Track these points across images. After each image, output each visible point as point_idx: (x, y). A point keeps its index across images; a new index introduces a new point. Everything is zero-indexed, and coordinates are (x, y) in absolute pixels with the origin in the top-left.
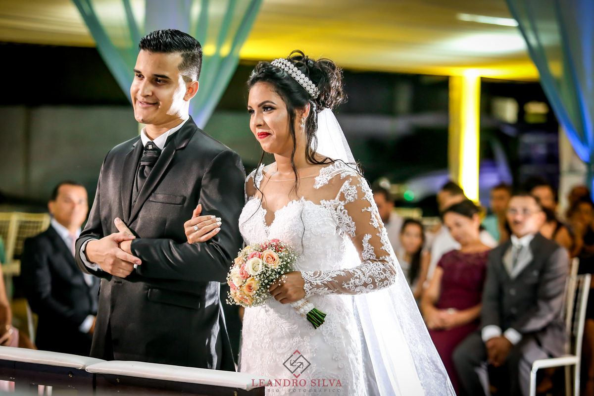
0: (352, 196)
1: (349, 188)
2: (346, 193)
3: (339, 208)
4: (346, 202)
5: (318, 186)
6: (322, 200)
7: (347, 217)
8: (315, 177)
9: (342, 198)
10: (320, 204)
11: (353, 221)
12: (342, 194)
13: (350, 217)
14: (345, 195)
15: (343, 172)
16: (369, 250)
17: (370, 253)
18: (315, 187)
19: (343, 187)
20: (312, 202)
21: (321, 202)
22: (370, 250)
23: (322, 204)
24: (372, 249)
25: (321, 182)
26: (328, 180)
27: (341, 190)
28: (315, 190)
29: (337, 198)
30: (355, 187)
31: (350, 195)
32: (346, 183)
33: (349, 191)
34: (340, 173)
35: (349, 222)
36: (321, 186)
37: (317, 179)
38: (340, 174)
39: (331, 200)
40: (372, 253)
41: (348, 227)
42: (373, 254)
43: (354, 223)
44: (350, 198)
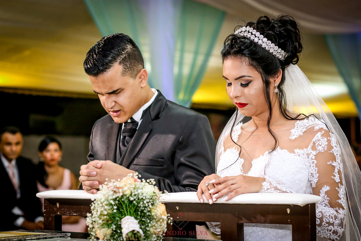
0: (322, 147)
1: (321, 139)
2: (317, 143)
3: (310, 156)
4: (317, 152)
5: (293, 138)
6: (296, 149)
7: (314, 167)
8: (291, 129)
9: (314, 148)
10: (294, 153)
11: (318, 172)
12: (314, 143)
13: (317, 168)
14: (316, 145)
15: (317, 125)
16: (324, 200)
17: (325, 203)
18: (291, 138)
19: (316, 137)
20: (286, 151)
21: (295, 150)
22: (326, 200)
23: (296, 153)
24: (328, 200)
25: (296, 134)
26: (303, 132)
27: (314, 140)
28: (291, 140)
29: (310, 147)
30: (326, 139)
31: (320, 145)
32: (319, 134)
33: (320, 141)
34: (314, 125)
35: (314, 172)
36: (296, 137)
37: (293, 131)
38: (314, 127)
39: (304, 149)
40: (326, 203)
41: (311, 177)
42: (328, 204)
43: (318, 175)
44: (320, 148)
